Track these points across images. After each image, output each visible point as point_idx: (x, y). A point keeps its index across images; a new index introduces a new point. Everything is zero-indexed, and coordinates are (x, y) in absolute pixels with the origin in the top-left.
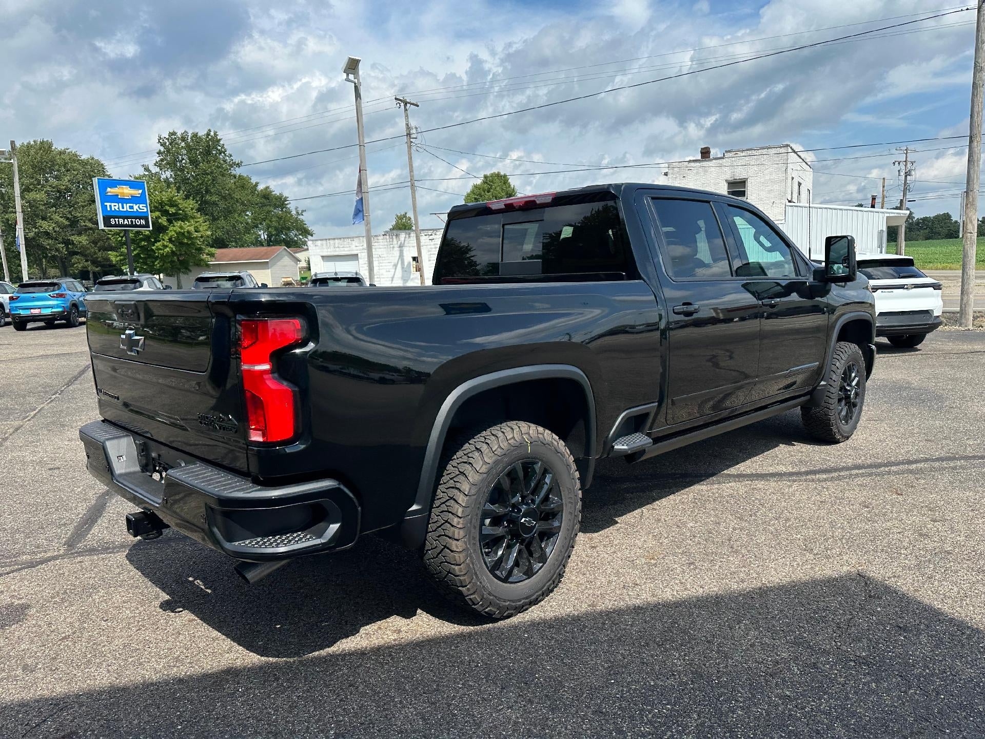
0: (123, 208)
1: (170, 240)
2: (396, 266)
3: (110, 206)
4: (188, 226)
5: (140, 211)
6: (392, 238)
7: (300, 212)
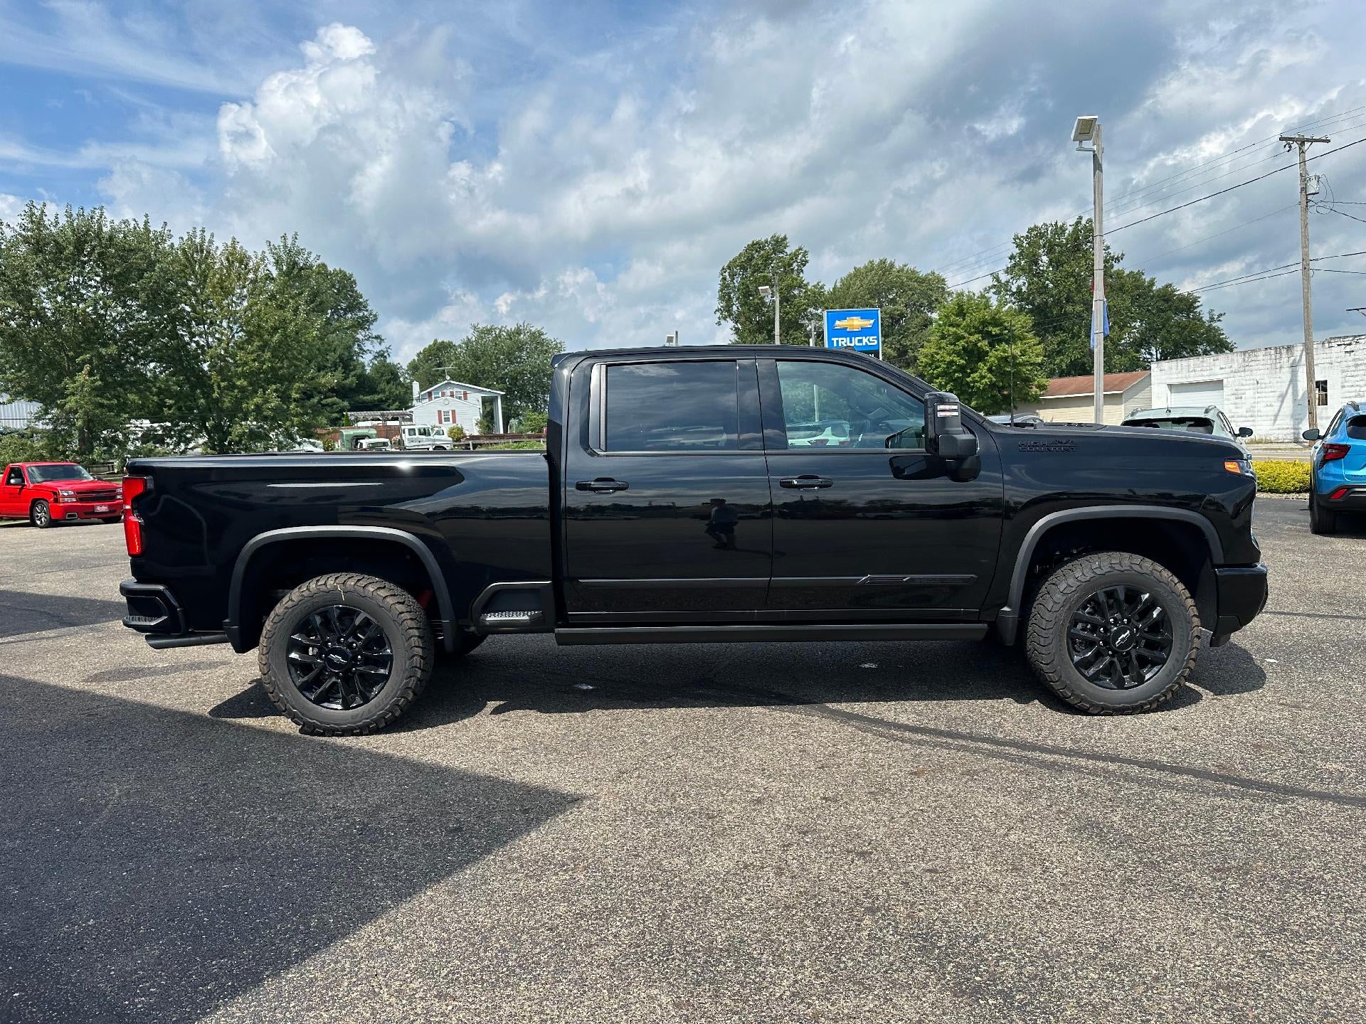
0: (851, 342)
1: (990, 370)
2: (1283, 397)
3: (837, 341)
4: (1015, 350)
5: (869, 344)
6: (1281, 353)
7: (1216, 317)
